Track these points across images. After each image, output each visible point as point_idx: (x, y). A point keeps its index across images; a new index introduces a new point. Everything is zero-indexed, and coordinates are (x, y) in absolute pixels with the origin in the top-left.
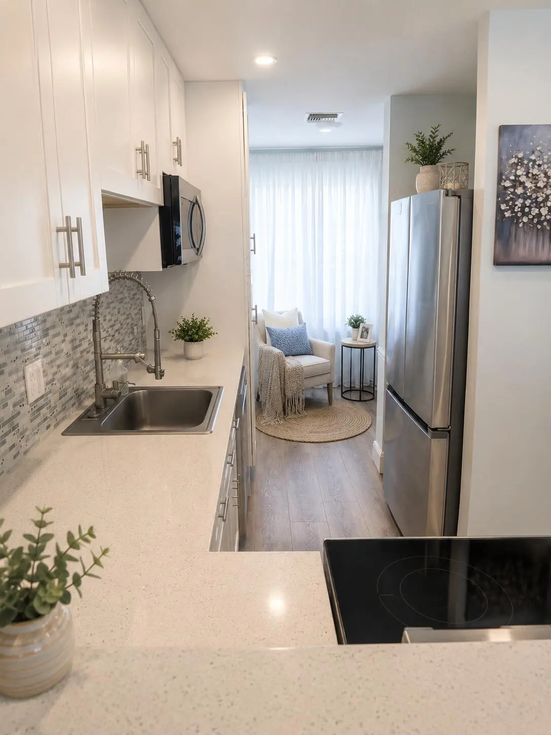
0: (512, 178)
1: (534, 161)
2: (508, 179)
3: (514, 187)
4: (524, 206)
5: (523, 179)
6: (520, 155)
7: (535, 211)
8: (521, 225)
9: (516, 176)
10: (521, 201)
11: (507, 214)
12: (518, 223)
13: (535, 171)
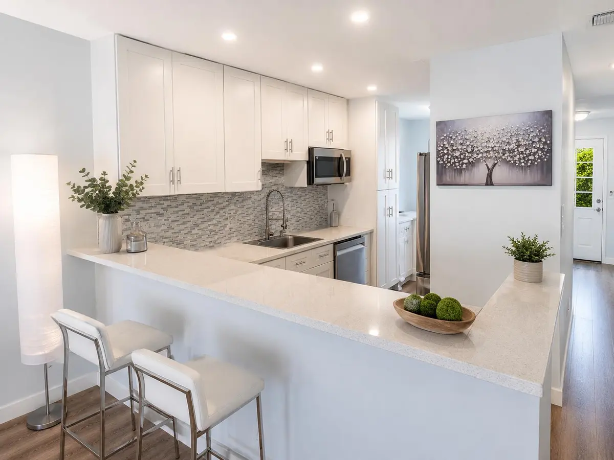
0: (442, 145)
1: (451, 137)
2: (440, 146)
3: (443, 150)
4: (448, 158)
5: (447, 146)
6: (445, 135)
7: (453, 161)
8: (447, 167)
9: (444, 145)
10: (446, 156)
11: (441, 162)
12: (445, 166)
13: (452, 142)
